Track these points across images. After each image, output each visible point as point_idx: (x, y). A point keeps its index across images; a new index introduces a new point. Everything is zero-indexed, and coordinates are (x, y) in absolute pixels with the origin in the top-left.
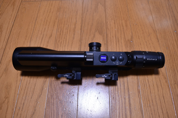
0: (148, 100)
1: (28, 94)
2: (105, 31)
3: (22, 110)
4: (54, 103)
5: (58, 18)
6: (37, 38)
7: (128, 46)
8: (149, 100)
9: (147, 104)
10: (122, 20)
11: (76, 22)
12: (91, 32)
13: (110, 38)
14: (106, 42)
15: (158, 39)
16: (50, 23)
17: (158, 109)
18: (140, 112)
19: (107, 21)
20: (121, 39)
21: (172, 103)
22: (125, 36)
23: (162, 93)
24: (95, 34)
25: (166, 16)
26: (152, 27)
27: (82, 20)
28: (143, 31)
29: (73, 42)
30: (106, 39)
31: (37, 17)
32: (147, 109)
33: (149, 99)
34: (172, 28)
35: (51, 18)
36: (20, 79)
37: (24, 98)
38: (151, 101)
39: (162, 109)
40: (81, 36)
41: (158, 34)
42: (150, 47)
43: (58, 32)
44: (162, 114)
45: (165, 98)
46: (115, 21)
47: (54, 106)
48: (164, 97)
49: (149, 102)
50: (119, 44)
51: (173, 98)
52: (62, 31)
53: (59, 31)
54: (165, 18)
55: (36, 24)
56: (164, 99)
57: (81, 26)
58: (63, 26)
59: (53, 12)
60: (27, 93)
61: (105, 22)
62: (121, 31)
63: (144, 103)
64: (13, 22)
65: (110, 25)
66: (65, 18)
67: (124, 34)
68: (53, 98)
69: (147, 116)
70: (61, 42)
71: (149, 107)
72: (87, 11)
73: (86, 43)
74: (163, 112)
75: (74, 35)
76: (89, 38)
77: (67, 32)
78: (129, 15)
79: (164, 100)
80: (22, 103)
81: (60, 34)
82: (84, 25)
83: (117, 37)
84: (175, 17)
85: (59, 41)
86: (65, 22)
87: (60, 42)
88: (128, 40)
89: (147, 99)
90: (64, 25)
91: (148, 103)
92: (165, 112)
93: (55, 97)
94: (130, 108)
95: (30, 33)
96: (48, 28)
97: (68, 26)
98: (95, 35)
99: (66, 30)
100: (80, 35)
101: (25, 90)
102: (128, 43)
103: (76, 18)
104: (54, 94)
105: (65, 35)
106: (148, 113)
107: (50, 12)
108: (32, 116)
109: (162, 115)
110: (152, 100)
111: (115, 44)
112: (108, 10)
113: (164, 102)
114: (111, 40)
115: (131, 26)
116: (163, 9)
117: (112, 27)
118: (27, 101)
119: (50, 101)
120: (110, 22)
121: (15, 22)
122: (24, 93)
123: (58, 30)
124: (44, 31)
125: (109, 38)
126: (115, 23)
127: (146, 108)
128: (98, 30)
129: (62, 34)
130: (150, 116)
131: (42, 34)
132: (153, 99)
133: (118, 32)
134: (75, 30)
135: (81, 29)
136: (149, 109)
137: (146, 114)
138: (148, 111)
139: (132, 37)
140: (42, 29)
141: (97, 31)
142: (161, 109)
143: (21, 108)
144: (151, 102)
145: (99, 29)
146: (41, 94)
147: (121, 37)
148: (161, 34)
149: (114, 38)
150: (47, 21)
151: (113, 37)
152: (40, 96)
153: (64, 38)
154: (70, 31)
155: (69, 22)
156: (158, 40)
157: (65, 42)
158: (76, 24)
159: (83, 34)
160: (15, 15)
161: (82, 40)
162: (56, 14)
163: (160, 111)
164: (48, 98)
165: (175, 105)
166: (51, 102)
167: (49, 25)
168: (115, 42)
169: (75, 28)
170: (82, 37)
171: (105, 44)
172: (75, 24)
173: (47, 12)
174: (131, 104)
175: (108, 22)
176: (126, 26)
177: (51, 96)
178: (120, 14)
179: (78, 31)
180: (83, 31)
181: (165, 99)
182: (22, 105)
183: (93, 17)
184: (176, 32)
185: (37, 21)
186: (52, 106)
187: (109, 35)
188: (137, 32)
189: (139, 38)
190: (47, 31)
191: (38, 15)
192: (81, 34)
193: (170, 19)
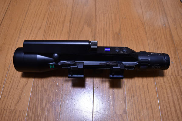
1: (14, 82)
2: (94, 23)
3: (7, 98)
4: (39, 92)
5: (48, 11)
6: (26, 30)
7: (116, 39)
8: (133, 91)
9: (131, 95)
10: (111, 13)
11: (66, 14)
12: (80, 25)
13: (98, 30)
14: (94, 35)
15: (146, 32)
16: (40, 16)
17: (141, 99)
18: (124, 102)
19: (96, 14)
20: (109, 32)
21: (156, 94)
22: (113, 29)
23: (147, 84)
24: (83, 27)
25: (156, 10)
26: (141, 20)
27: (72, 13)
28: (131, 24)
29: (61, 34)
30: (94, 31)
31: (28, 10)
32: (131, 98)
33: (132, 89)
34: (161, 22)
35: (41, 11)
36: (7, 69)
37: (10, 86)
38: (135, 92)
39: (145, 99)
40: (70, 28)
41: (146, 28)
42: (138, 39)
43: (48, 24)
44: (145, 104)
45: (149, 89)
46: (104, 14)
47: (38, 94)
48: (148, 88)
49: (133, 92)
50: (106, 36)
51: (157, 89)
52: (51, 23)
53: (49, 23)
54: (155, 12)
55: (26, 16)
56: (148, 89)
57: (71, 19)
58: (52, 18)
59: (43, 6)
60: (13, 82)
61: (94, 15)
62: (109, 24)
63: (127, 93)
64: (4, 15)
65: (99, 18)
66: (55, 11)
67: (113, 27)
68: (39, 87)
69: (130, 105)
70: (50, 34)
71: (133, 97)
72: (78, 4)
73: (74, 35)
74: (146, 102)
75: (63, 27)
76: (77, 30)
77: (56, 24)
78: (118, 9)
79: (148, 91)
80: (8, 91)
81: (50, 26)
82: (74, 18)
83: (105, 29)
84: (165, 11)
85: (48, 33)
86: (54, 15)
87: (49, 33)
88: (116, 33)
89: (131, 89)
90: (54, 17)
91: (132, 93)
92: (148, 102)
93: (40, 86)
94: (113, 98)
95: (20, 25)
96: (38, 20)
97: (58, 18)
98: (83, 28)
99: (55, 22)
100: (68, 27)
101: (11, 79)
102: (116, 36)
103: (66, 11)
104: (40, 83)
105: (54, 27)
106: (131, 103)
107: (41, 5)
108: (17, 104)
109: (145, 105)
110: (136, 90)
111: (102, 37)
112: (98, 4)
113: (148, 92)
114: (99, 33)
115: (120, 19)
116: (153, 3)
117: (101, 20)
118: (13, 89)
119: (36, 90)
120: (99, 15)
121: (6, 14)
122: (11, 82)
123: (47, 22)
124: (34, 23)
125: (98, 31)
126: (104, 16)
127: (130, 98)
128: (87, 22)
129: (51, 26)
130: (133, 106)
131: (32, 25)
132: (137, 90)
133: (107, 24)
134: (64, 23)
135: (70, 22)
136: (132, 99)
137: (129, 103)
138: (131, 100)
139: (120, 30)
140: (32, 21)
141: (86, 24)
142: (144, 100)
143: (7, 96)
144: (135, 93)
145: (88, 22)
146: (27, 83)
147: (109, 29)
148: (149, 28)
149: (102, 30)
150: (37, 13)
151: (101, 29)
152: (26, 85)
153: (53, 30)
154: (59, 24)
155: (59, 15)
156: (146, 33)
157: (53, 34)
158: (66, 16)
159: (72, 26)
160: (7, 8)
161: (70, 32)
162: (47, 7)
163: (143, 101)
164: (34, 87)
165: (159, 96)
166: (36, 91)
167: (39, 18)
168: (102, 34)
169: (64, 20)
170: (71, 29)
171: (93, 36)
172: (65, 17)
173: (38, 5)
174: (114, 94)
175: (98, 16)
176: (115, 19)
177: (37, 85)
178: (110, 8)
179: (67, 24)
180: (72, 24)
181: (149, 90)
182: (8, 93)
183: (83, 10)
184: (165, 25)
185: (28, 13)
186: (37, 95)
187: (98, 28)
188: (126, 25)
189: (127, 31)
190: (37, 23)
191: (29, 8)
192: (70, 26)
193: (159, 13)
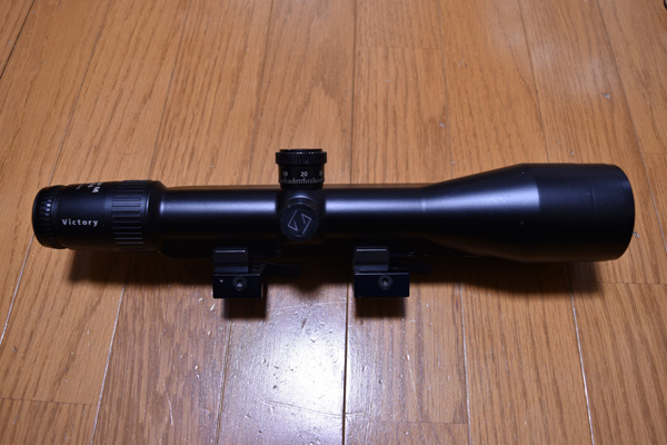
0: (486, 336)
1: (51, 299)
2: (350, 83)
3: (24, 358)
4: (142, 336)
5: (179, 34)
6: (96, 101)
7: (430, 143)
8: (491, 337)
9: (485, 351)
10: (414, 48)
11: (245, 47)
12: (298, 86)
13: (365, 110)
14: (347, 125)
15: (539, 120)
16: (147, 49)
17: (521, 370)
18: (457, 378)
19: (358, 48)
20: (405, 117)
21: (575, 349)
22: (419, 104)
23: (541, 312)
24: (310, 94)
25: (577, 40)
26: (521, 76)
27: (267, 43)
28: (487, 88)
29: (226, 120)
30: (349, 114)
31: (102, 27)
32: (483, 365)
33: (490, 331)
34: (595, 82)
35: (154, 33)
36: (25, 247)
37: (34, 313)
38: (497, 340)
39: (536, 368)
40: (259, 99)
41: (542, 104)
42: (510, 146)
43: (176, 82)
44: (535, 387)
45: (550, 330)
46: (386, 49)
47: (141, 344)
48: (545, 328)
49: (492, 340)
50: (395, 132)
51: (581, 332)
52: (191, 78)
53: (181, 77)
54: (573, 45)
55: (97, 51)
56: (546, 333)
57: (263, 65)
58: (195, 60)
59: (161, 11)
60: (46, 296)
61: (349, 52)
62: (406, 86)
63: (471, 345)
64: (11, 43)
65: (369, 64)
66: (205, 32)
67: (418, 97)
68: (142, 318)
69: (479, 391)
70: (185, 119)
71: (489, 361)
72: (290, 10)
73: (274, 124)
74: (538, 380)
75: (234, 93)
76: (287, 107)
77: (210, 84)
78: (440, 30)
79: (547, 338)
80: (28, 331)
81: (184, 91)
82: (274, 60)
83: (390, 107)
84: (610, 44)
85: (178, 114)
86: (202, 47)
87: (181, 117)
88: (432, 120)
89: (483, 330)
90: (199, 57)
91: (488, 346)
92: (546, 379)
93: (147, 312)
94: (420, 362)
95: (74, 82)
96: (141, 66)
97: (215, 61)
98: (309, 98)
99: (205, 75)
100: (254, 94)
101: (39, 287)
102: (429, 131)
103: (246, 35)
104: (146, 303)
105: (201, 92)
106: (485, 381)
107: (152, 9)
108: (60, 380)
109: (535, 390)
110: (503, 336)
111: (381, 133)
112: (366, 10)
113: (548, 343)
114: (367, 118)
115: (444, 70)
116: (568, 13)
117: (376, 72)
118: (45, 324)
119: (130, 328)
120: (370, 52)
121: (20, 41)
122: (37, 295)
123: (176, 73)
124: (126, 77)
125: (362, 111)
126: (386, 58)
127: (479, 363)
128: (323, 79)
129: (188, 89)
130: (491, 392)
131: (118, 85)
132: (506, 334)
133: (396, 88)
134: (238, 77)
135: (261, 75)
136: (489, 367)
137: (478, 381)
138: (484, 373)
139: (445, 109)
140: (120, 69)
141: (321, 84)
142: (532, 370)
143: (21, 350)
144: (500, 344)
145: (326, 77)
146: (98, 303)
147: (405, 106)
148: (553, 103)
149: (381, 110)
150: (138, 40)
151: (376, 106)
152: (94, 309)
153: (197, 105)
154: (219, 81)
155: (219, 47)
156: (541, 123)
157: (198, 118)
158: (244, 54)
159: (266, 92)
160: (23, 18)
161: (262, 114)
162: (175, 18)
163: (529, 374)
164: (123, 316)
165: (584, 357)
166: (134, 330)
167: (143, 58)
168: (381, 123)
169: (239, 69)
170: (264, 103)
171: (344, 131)
172: (241, 57)
173: (142, 9)
174: (423, 349)
175: (363, 54)
176: (428, 69)
177: (136, 310)
178: (410, 26)
179: (250, 82)
180: (269, 82)
181: (550, 335)
182: (25, 340)
183: (309, 31)
184: (608, 97)
185: (101, 39)
186: (137, 347)
187: (363, 99)
188: (467, 92)
189: (471, 114)
190: (137, 77)
191: (105, 19)
192: (258, 93)
193: (590, 49)
